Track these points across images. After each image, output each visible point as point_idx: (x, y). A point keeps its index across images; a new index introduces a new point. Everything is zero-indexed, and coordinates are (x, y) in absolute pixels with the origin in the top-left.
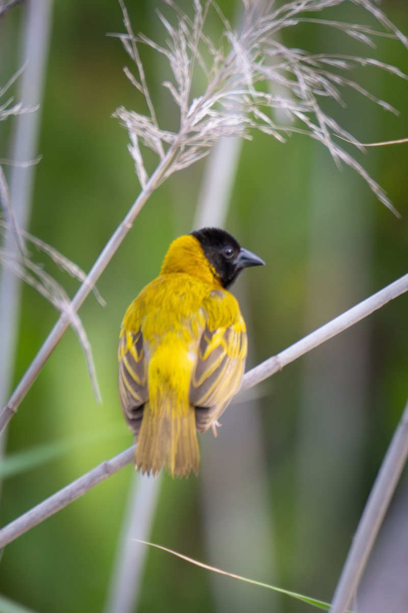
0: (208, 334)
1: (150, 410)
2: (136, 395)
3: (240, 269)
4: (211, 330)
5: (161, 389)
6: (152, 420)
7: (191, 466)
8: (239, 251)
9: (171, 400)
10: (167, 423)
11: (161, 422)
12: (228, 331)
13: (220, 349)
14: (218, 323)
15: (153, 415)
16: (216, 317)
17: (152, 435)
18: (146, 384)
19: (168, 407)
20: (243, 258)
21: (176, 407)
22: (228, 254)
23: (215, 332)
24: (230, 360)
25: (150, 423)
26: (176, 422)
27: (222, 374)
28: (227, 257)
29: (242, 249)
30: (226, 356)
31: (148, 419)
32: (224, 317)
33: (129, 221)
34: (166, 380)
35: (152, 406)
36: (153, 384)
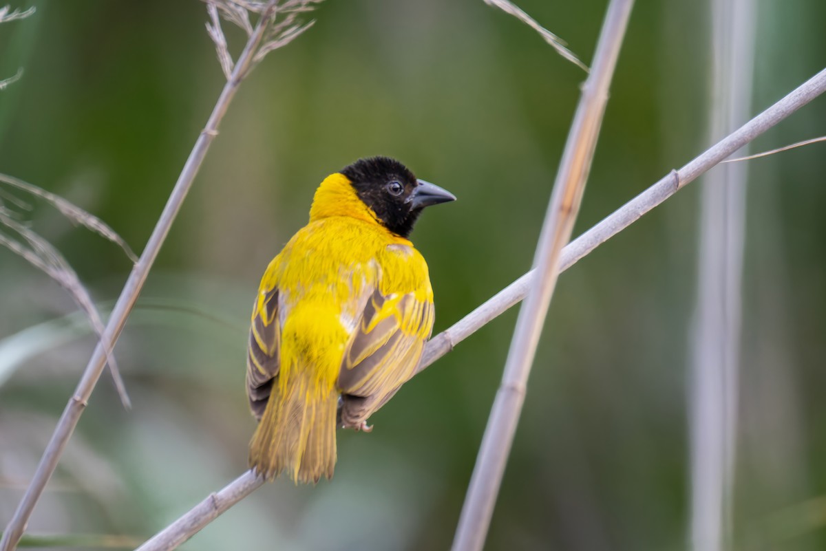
0: (377, 298)
1: (278, 390)
2: (262, 370)
3: (419, 209)
4: (384, 294)
5: (296, 362)
6: (278, 404)
7: (322, 469)
8: (414, 184)
9: (308, 378)
10: (297, 409)
11: (289, 406)
12: (406, 297)
13: (392, 320)
14: (394, 285)
15: (281, 398)
16: (391, 278)
17: (276, 423)
18: (276, 354)
19: (302, 386)
20: (421, 194)
21: (313, 387)
22: (395, 190)
23: (388, 297)
24: (404, 336)
25: (275, 407)
26: (310, 408)
27: (389, 354)
28: (394, 194)
29: (419, 181)
30: (399, 331)
31: (274, 402)
32: (404, 278)
33: (213, 127)
34: (305, 351)
35: (282, 384)
36: (286, 355)
